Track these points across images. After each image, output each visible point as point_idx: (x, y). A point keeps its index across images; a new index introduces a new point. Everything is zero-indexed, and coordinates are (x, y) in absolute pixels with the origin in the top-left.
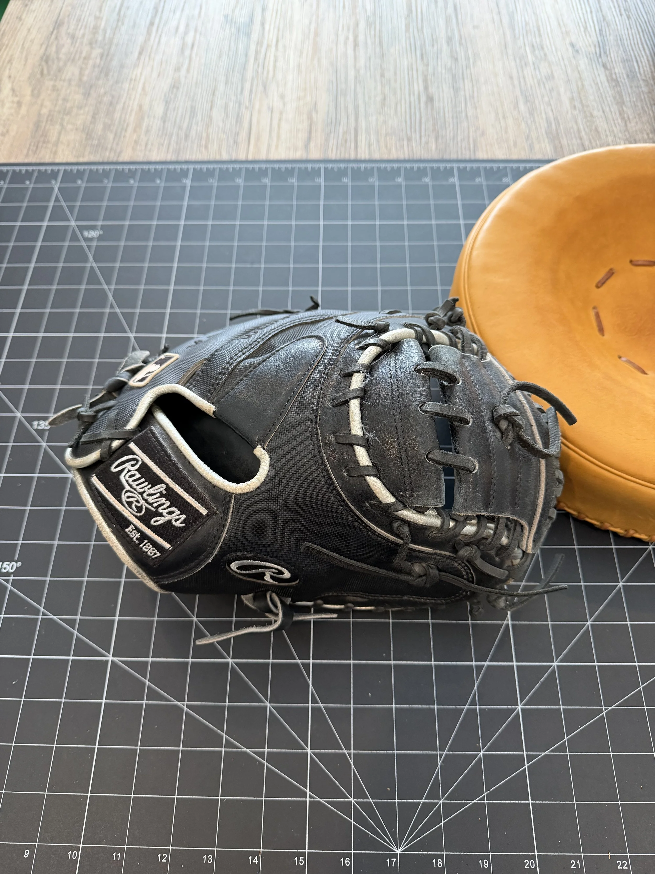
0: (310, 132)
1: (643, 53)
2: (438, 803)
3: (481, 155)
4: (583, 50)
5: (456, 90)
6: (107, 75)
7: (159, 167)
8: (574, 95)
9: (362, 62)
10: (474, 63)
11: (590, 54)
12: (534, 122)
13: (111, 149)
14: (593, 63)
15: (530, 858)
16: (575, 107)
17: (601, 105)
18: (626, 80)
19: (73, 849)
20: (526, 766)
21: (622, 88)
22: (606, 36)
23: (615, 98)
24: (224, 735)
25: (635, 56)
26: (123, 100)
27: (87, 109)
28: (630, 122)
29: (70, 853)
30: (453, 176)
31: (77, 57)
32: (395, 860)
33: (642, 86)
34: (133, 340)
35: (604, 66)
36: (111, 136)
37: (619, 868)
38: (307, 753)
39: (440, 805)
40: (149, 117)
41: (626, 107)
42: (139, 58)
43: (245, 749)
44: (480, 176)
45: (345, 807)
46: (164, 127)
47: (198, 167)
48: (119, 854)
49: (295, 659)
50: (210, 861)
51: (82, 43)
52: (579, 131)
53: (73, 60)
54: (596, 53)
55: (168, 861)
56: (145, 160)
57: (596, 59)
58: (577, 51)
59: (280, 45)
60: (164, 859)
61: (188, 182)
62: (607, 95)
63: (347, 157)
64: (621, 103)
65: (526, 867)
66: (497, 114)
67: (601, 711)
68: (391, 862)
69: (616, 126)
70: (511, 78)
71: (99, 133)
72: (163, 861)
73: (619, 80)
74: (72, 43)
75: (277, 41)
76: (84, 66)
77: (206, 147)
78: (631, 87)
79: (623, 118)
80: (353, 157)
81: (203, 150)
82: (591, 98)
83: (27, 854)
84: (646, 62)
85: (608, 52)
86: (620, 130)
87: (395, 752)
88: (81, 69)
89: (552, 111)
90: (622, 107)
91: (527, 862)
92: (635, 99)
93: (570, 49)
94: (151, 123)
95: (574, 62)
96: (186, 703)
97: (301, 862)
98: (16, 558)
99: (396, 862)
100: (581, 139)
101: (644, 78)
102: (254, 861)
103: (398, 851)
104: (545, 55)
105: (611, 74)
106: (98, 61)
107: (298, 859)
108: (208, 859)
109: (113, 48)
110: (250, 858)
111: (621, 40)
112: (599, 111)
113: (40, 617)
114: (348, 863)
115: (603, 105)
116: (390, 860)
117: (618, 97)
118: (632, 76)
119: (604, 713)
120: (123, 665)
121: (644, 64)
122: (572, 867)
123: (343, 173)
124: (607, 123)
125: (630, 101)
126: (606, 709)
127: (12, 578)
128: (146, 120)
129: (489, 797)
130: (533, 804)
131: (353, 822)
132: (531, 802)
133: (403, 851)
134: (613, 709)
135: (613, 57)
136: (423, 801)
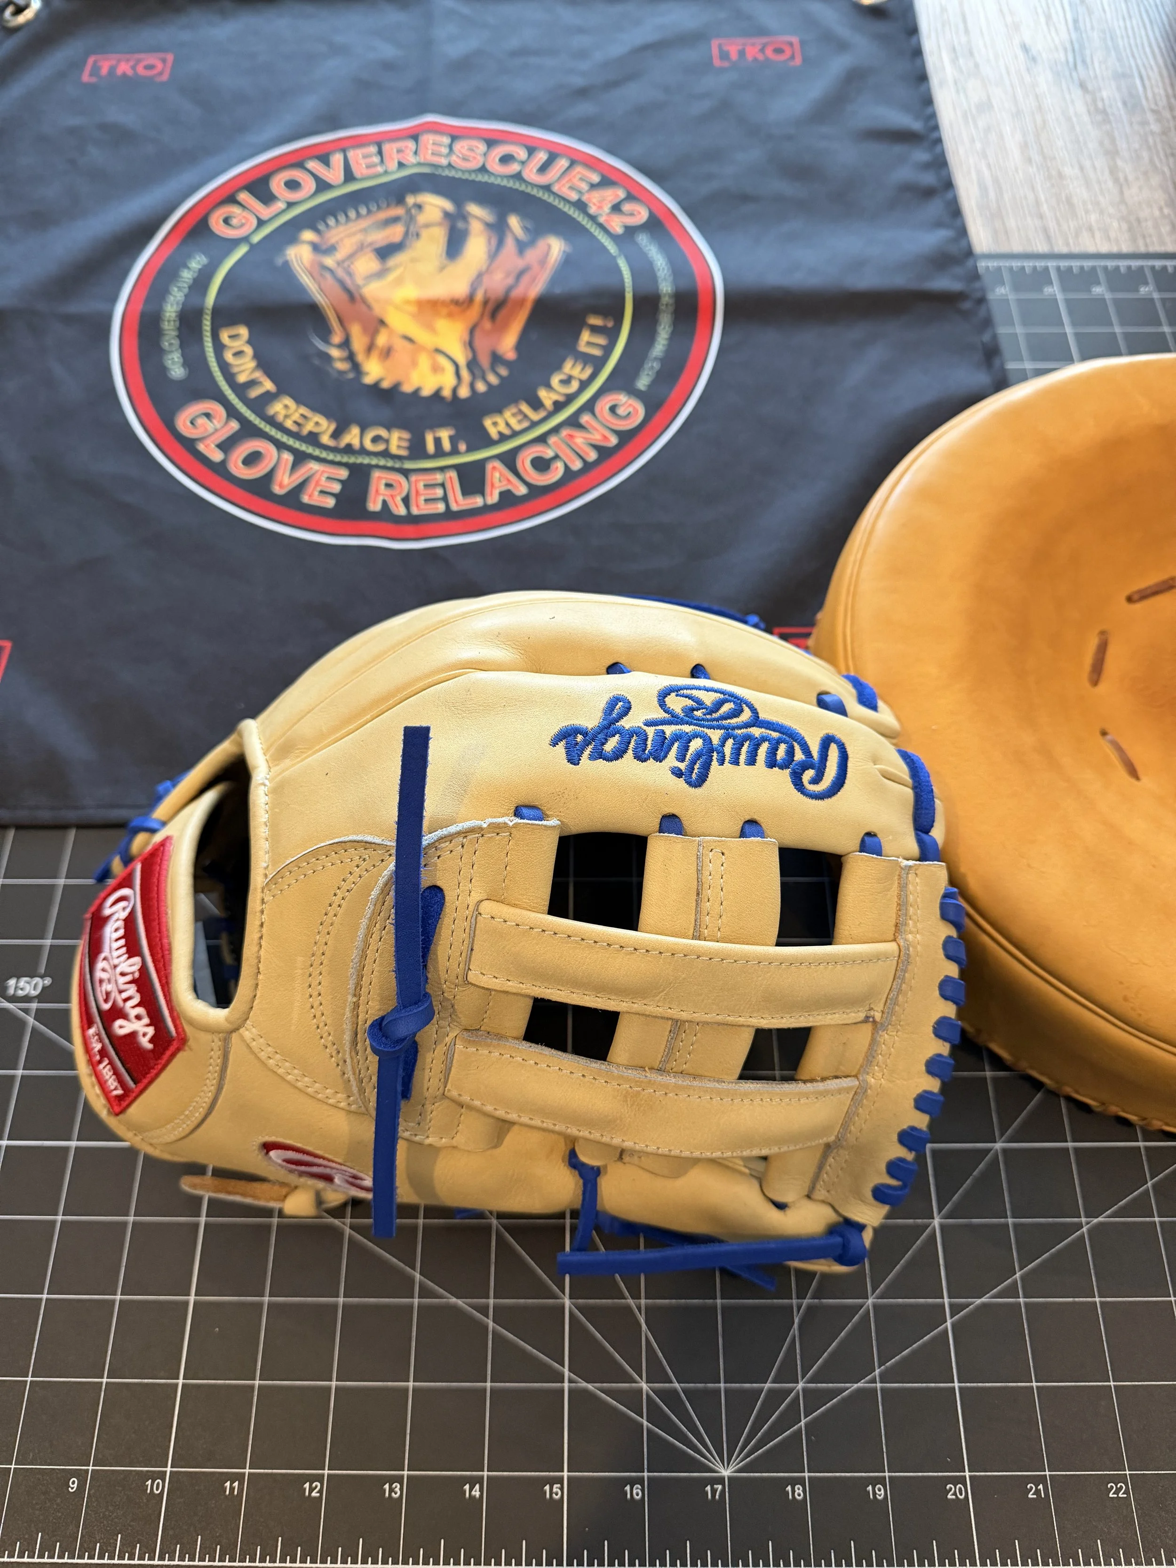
2: (795, 1388)
4: (1045, 57)
8: (1029, 138)
11: (1056, 65)
14: (1063, 80)
15: (955, 1481)
16: (1030, 161)
17: (1077, 156)
18: (1122, 112)
19: (154, 1476)
20: (949, 1323)
21: (1114, 126)
22: (1086, 30)
23: (1101, 143)
24: (418, 1276)
25: (1137, 66)
28: (1129, 187)
29: (149, 1482)
32: (720, 1487)
33: (1151, 121)
35: (1083, 86)
37: (1111, 1495)
38: (564, 1304)
39: (798, 1392)
41: (1121, 159)
43: (454, 1300)
45: (633, 1398)
48: (236, 1484)
50: (396, 1493)
52: (1038, 203)
54: (1067, 62)
55: (322, 1494)
57: (1067, 73)
58: (1034, 60)
60: (315, 1491)
62: (1088, 139)
64: (1112, 153)
65: (949, 1497)
67: (1080, 1225)
68: (714, 1491)
69: (1103, 194)
72: (314, 1494)
73: (1109, 110)
78: (1131, 124)
79: (1116, 180)
82: (1060, 143)
83: (74, 1485)
84: (1159, 78)
85: (1088, 60)
86: (1111, 202)
87: (719, 1301)
90: (1114, 159)
91: (951, 1489)
92: (1137, 145)
93: (1021, 55)
95: (1028, 79)
96: (348, 1221)
97: (557, 1494)
98: (42, 971)
99: (723, 1490)
100: (1041, 217)
101: (1153, 106)
102: (473, 1493)
103: (726, 1473)
104: (977, 66)
105: (1094, 101)
107: (551, 1489)
108: (392, 1490)
110: (467, 1487)
111: (1112, 38)
112: (1072, 166)
114: (637, 1494)
115: (1081, 157)
116: (712, 1488)
117: (1107, 142)
118: (1132, 103)
119: (1084, 1229)
121: (1153, 82)
122: (1030, 1496)
124: (1088, 189)
125: (1129, 149)
126: (1087, 1223)
127: (35, 1005)
129: (884, 1378)
130: (960, 1388)
131: (645, 1423)
132: (956, 1385)
133: (735, 1472)
134: (1100, 1223)
135: (1098, 69)
136: (768, 1385)
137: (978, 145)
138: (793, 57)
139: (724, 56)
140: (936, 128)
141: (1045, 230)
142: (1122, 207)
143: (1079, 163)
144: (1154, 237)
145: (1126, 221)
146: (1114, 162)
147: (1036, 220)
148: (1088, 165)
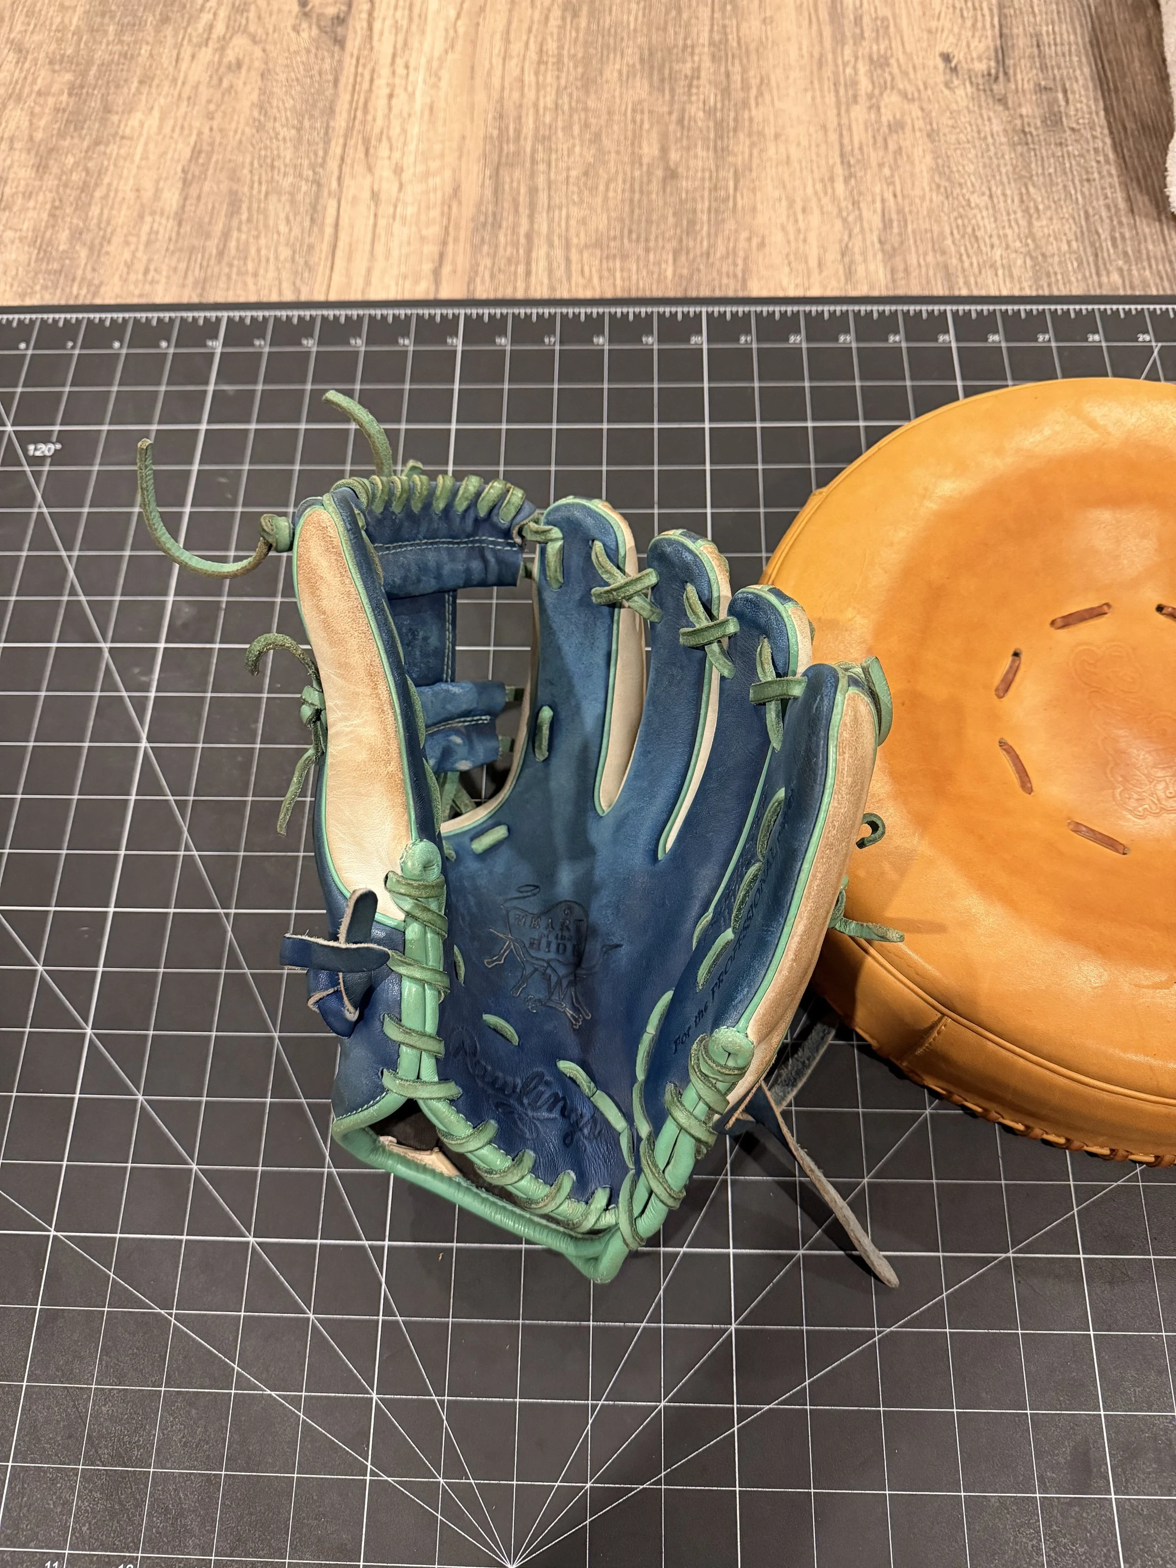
0: (444, 243)
1: (1078, 73)
2: (583, 1487)
3: (756, 290)
4: (966, 67)
5: (721, 153)
6: (79, 127)
7: (166, 315)
8: (940, 161)
9: (549, 100)
10: (760, 94)
11: (976, 76)
12: (860, 217)
13: (83, 279)
14: (982, 94)
16: (938, 186)
17: (988, 181)
18: (1041, 131)
20: (736, 1428)
21: (1031, 146)
22: (1011, 37)
23: (1015, 167)
24: (236, 1367)
25: (1062, 79)
26: (106, 180)
27: (41, 198)
28: (1039, 218)
30: (700, 332)
31: (27, 90)
33: (1069, 142)
34: (106, 654)
35: (1002, 101)
36: (83, 253)
38: (372, 1399)
39: (586, 1491)
40: (153, 213)
41: (1034, 186)
42: (138, 91)
43: (268, 1392)
44: (748, 332)
45: (429, 1492)
46: (178, 233)
47: (236, 314)
49: (360, 1239)
51: (36, 60)
53: (19, 99)
54: (989, 73)
56: (143, 301)
57: (987, 86)
58: (954, 70)
59: (400, 62)
61: (217, 346)
62: (1002, 162)
63: (509, 294)
64: (1025, 178)
66: (791, 203)
67: (872, 1335)
69: (1010, 226)
70: (824, 128)
71: (61, 248)
73: (1027, 129)
74: (17, 62)
75: (394, 56)
76: (37, 109)
77: (255, 275)
78: (1048, 145)
79: (1026, 211)
80: (520, 295)
81: (250, 281)
84: (1082, 92)
85: (1011, 72)
86: (1019, 236)
87: (518, 1400)
88: (32, 114)
89: (895, 196)
90: (1026, 185)
92: (1052, 170)
93: (941, 65)
94: (155, 227)
95: (946, 92)
96: (174, 1311)
100: (943, 253)
101: (1074, 125)
104: (893, 79)
105: (1013, 119)
106: (65, 97)
109: (93, 71)
111: (1038, 45)
112: (982, 194)
115: (992, 182)
117: (1021, 166)
118: (1052, 120)
119: (876, 1339)
120: (73, 1245)
121: (1076, 97)
123: (497, 326)
124: (995, 221)
125: (1043, 174)
126: (880, 1332)
128: (148, 219)
129: (669, 1480)
130: (740, 1492)
131: (440, 1517)
132: (737, 1489)
134: (892, 1332)
135: (1020, 82)
136: (558, 1484)
137: (887, 171)
141: (946, 267)
142: (1029, 241)
143: (990, 189)
144: (1059, 277)
145: (1031, 257)
146: (1027, 189)
147: (938, 255)
148: (999, 192)
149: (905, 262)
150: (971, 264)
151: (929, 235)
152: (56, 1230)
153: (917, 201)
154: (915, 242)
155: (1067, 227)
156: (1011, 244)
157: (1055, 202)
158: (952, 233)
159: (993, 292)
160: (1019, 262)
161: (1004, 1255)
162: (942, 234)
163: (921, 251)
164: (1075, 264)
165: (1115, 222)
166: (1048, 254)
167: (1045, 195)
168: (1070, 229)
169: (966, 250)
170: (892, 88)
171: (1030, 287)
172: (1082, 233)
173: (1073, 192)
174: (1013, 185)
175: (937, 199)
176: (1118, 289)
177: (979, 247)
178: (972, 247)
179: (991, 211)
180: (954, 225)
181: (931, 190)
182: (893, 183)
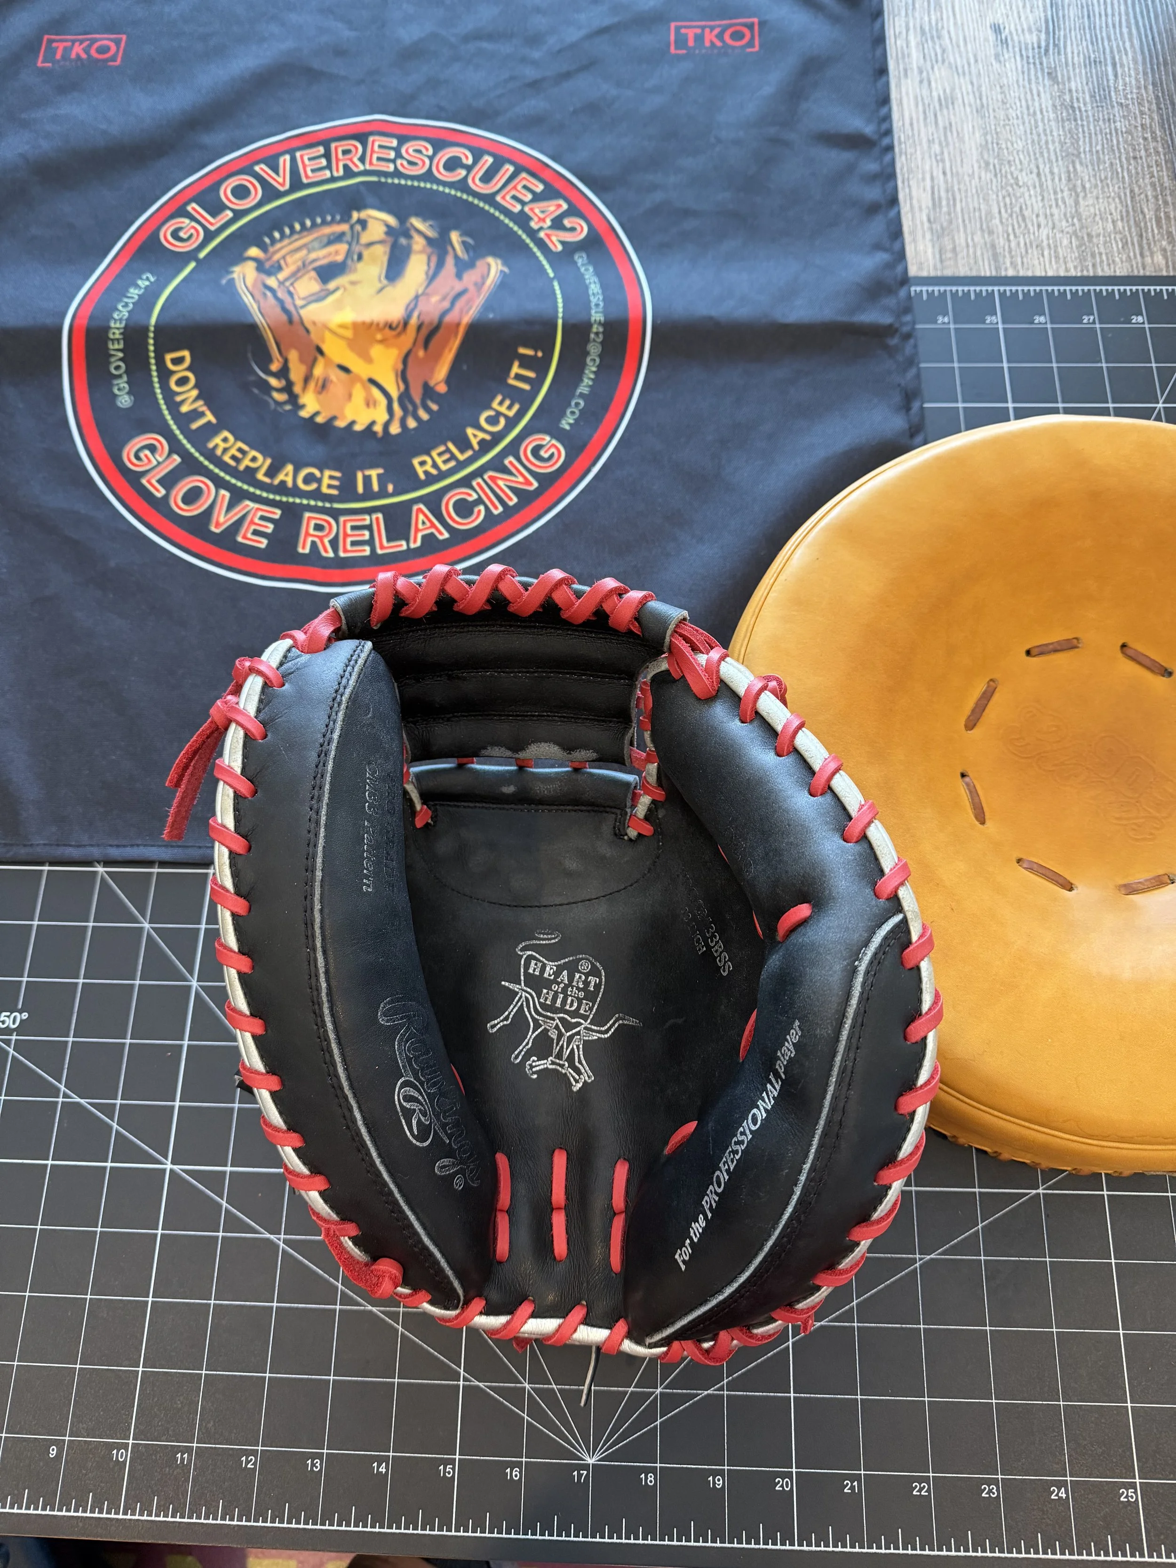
1: (1128, 44)
2: (654, 1393)
4: (1016, 38)
8: (989, 138)
11: (1027, 49)
14: (1032, 66)
15: (783, 1476)
16: (987, 164)
17: (1036, 159)
19: (119, 1447)
20: (790, 1343)
21: (1079, 122)
22: (1062, 7)
23: (1063, 144)
24: (340, 1286)
25: (1112, 52)
28: (1085, 197)
29: (115, 1452)
32: (585, 1472)
33: (1118, 119)
35: (1052, 74)
37: (915, 1493)
39: (657, 1396)
41: (1081, 163)
43: (370, 1308)
45: (517, 1396)
48: (186, 1456)
50: (317, 1467)
54: (1039, 47)
55: (256, 1466)
57: (1037, 59)
58: (1005, 42)
60: (250, 1463)
62: (1050, 138)
65: (777, 1488)
67: (914, 1261)
68: (580, 1476)
69: (1057, 205)
72: (249, 1466)
73: (1076, 105)
79: (1073, 189)
83: (53, 1452)
84: (1132, 65)
85: (1061, 44)
86: (1065, 215)
89: (944, 173)
90: (1073, 162)
91: (779, 1482)
92: (1099, 147)
93: (991, 37)
95: (996, 65)
96: (282, 1236)
97: (449, 1473)
98: (20, 1006)
99: (588, 1475)
100: (991, 233)
102: (380, 1470)
103: (591, 1461)
105: (1062, 93)
107: (445, 1469)
108: (313, 1465)
110: (375, 1464)
111: (1089, 16)
113: (60, 1100)
114: (516, 1476)
115: (1040, 160)
116: (579, 1473)
119: (917, 1265)
120: (187, 1177)
122: (846, 1491)
124: (1043, 200)
125: (1090, 151)
126: (920, 1259)
127: (14, 1037)
129: (731, 1386)
130: (794, 1397)
131: (526, 1417)
132: (792, 1395)
133: (598, 1461)
134: (932, 1259)
135: (1070, 55)
136: (631, 1389)
137: (936, 148)
138: (751, 44)
139: (681, 42)
140: (889, 132)
141: (993, 246)
142: (1075, 220)
143: (1038, 167)
144: (1104, 257)
145: (1077, 237)
146: (1074, 167)
147: (986, 236)
148: (1047, 170)
149: (954, 241)
150: (1019, 244)
151: (977, 214)
152: (173, 1163)
153: (967, 178)
154: (964, 221)
155: (1113, 207)
156: (1057, 222)
157: (1101, 181)
158: (1000, 212)
159: (1039, 273)
160: (1065, 242)
161: (1034, 1192)
162: (989, 213)
163: (969, 231)
164: (1120, 246)
165: (1160, 202)
166: (1094, 233)
167: (1092, 173)
168: (1115, 208)
169: (1013, 229)
170: (943, 61)
171: (1075, 267)
172: (1127, 212)
173: (1119, 170)
174: (1060, 163)
175: (987, 176)
176: (1161, 270)
177: (1026, 226)
178: (1020, 226)
179: (1038, 189)
180: (1002, 204)
181: (980, 167)
182: (943, 161)
